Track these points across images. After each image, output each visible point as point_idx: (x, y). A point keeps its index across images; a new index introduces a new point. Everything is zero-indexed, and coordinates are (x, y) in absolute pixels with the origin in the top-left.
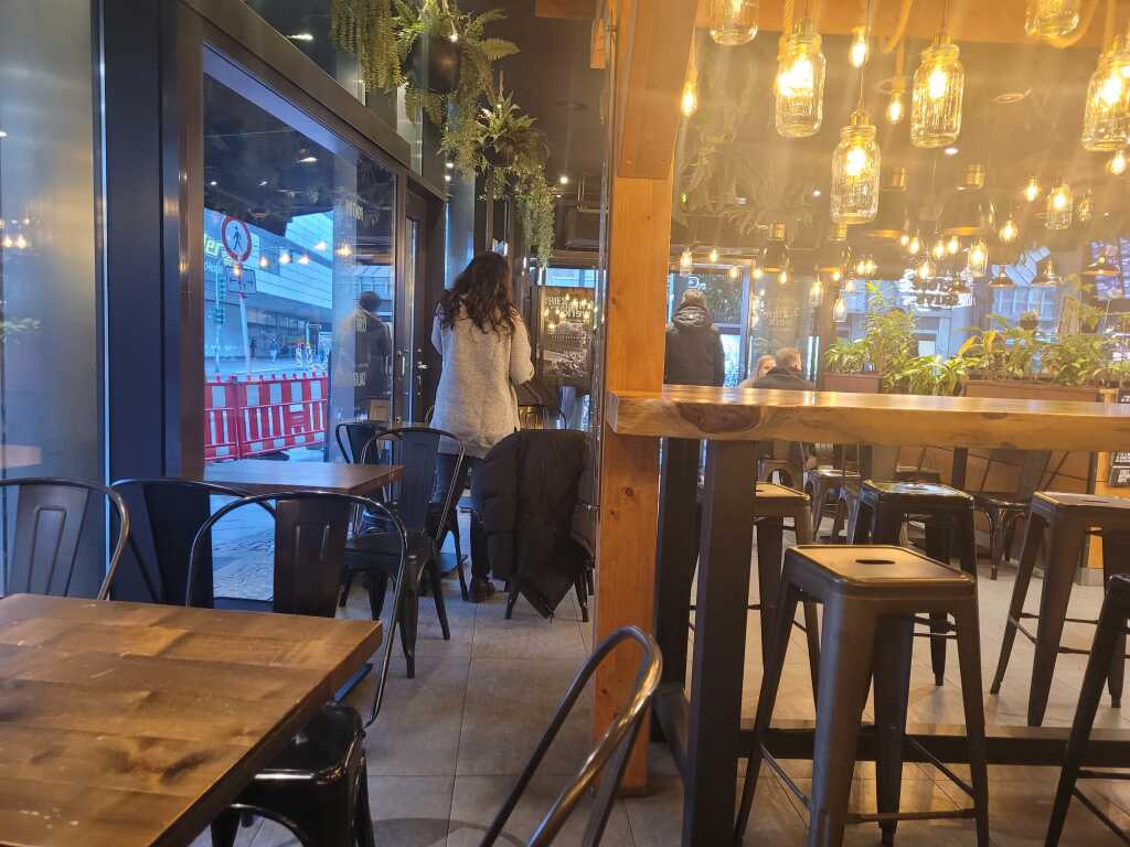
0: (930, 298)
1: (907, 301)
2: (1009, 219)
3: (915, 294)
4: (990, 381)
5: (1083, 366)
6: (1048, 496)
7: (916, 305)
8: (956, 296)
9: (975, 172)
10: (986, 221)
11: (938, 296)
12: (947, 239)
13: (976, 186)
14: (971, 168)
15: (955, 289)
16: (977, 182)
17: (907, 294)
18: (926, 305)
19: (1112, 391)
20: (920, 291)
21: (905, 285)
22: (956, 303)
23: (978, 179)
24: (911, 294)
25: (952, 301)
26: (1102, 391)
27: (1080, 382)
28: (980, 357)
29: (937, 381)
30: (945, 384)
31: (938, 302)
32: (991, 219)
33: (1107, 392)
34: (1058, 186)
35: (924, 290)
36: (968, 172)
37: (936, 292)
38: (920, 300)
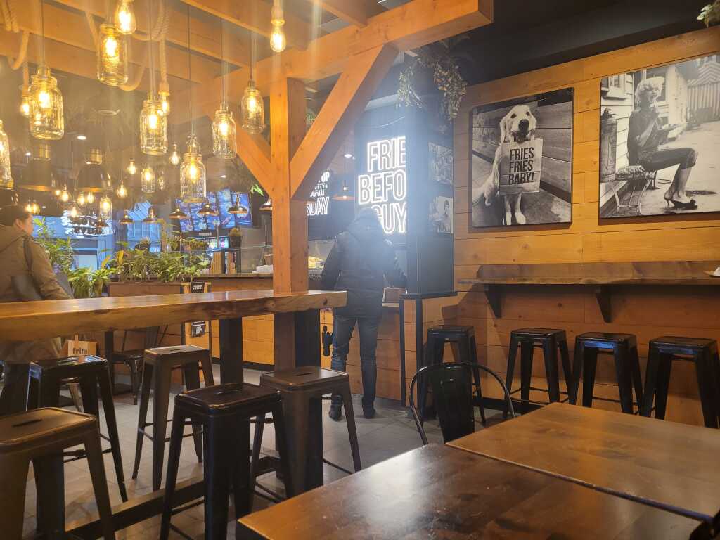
0: (84, 229)
1: (69, 231)
2: (121, 184)
3: (73, 227)
4: (123, 283)
5: (172, 270)
6: (151, 351)
7: (74, 233)
8: (101, 228)
9: (96, 154)
10: (107, 185)
11: (89, 228)
12: (86, 194)
13: (98, 163)
14: (93, 151)
15: (99, 224)
16: (98, 160)
17: (67, 226)
18: (81, 234)
19: (187, 284)
20: (76, 225)
21: (65, 221)
22: (100, 232)
23: (98, 159)
24: (70, 227)
25: (98, 232)
26: (183, 284)
27: (171, 280)
28: (115, 267)
29: (91, 284)
30: (96, 285)
31: (89, 232)
32: (109, 184)
33: (185, 285)
34: (146, 167)
35: (79, 224)
36: (91, 153)
37: (87, 226)
38: (77, 230)
